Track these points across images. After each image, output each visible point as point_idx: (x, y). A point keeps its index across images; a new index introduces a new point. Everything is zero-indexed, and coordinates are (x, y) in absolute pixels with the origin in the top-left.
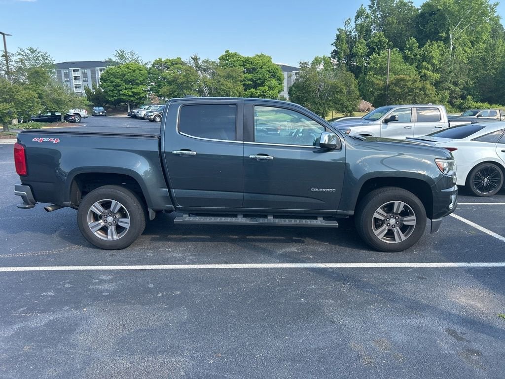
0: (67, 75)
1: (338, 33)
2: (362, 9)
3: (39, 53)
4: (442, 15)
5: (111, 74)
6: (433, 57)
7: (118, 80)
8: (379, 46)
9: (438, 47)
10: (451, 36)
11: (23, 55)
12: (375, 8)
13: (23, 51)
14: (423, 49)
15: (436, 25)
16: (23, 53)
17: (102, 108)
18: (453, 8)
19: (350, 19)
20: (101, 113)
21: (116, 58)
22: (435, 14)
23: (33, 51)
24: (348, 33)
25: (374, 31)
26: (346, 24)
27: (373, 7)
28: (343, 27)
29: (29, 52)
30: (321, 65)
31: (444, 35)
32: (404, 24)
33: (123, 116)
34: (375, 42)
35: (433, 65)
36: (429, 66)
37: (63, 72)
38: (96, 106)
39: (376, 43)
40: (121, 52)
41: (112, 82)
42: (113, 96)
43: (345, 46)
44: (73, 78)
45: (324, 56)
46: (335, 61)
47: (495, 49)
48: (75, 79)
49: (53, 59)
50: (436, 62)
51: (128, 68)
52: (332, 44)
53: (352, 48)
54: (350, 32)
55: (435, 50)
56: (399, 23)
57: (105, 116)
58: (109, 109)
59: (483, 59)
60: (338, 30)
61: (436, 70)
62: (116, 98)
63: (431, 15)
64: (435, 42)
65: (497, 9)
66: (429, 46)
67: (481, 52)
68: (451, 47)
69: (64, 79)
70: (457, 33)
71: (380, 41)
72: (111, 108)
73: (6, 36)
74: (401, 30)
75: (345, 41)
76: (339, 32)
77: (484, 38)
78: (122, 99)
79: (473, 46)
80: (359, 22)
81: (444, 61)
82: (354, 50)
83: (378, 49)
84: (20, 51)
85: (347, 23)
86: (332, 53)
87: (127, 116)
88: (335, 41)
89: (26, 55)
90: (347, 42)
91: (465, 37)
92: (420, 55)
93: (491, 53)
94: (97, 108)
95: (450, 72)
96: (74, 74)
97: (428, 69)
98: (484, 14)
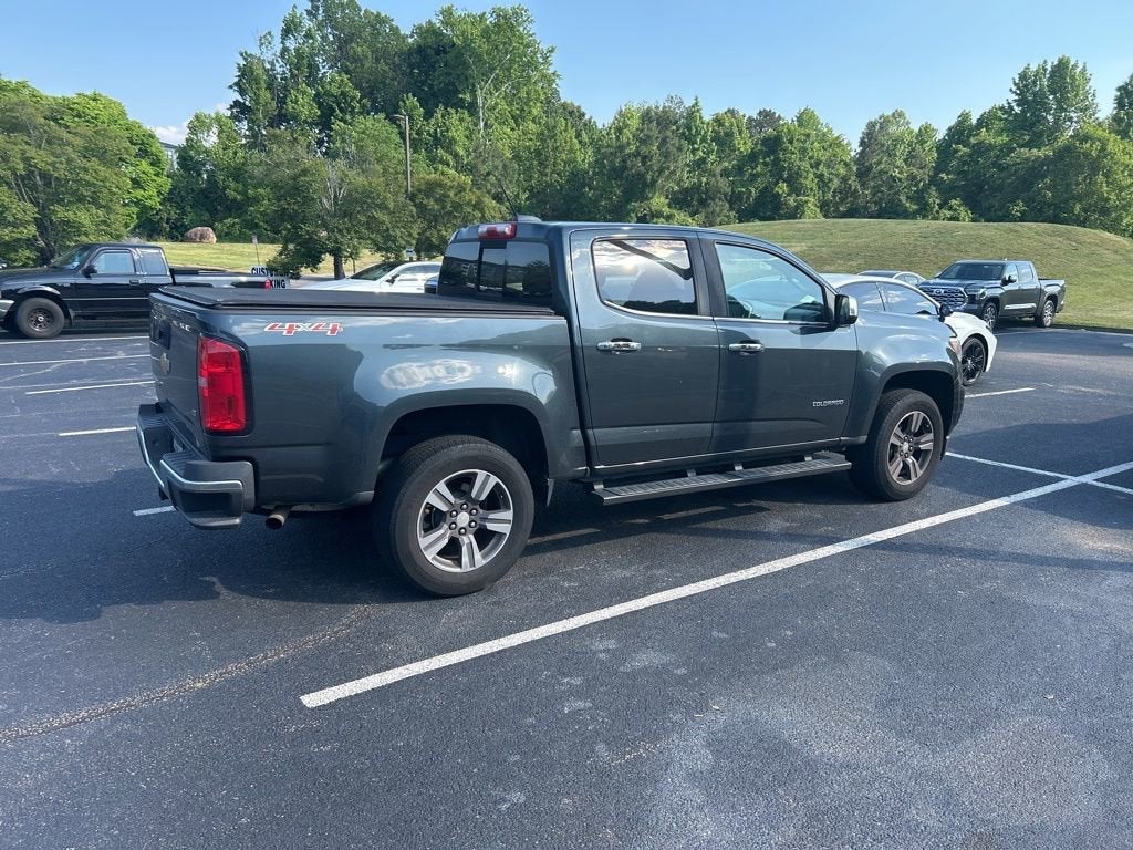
1: (242, 63)
2: (294, 16)
4: (459, 55)
6: (455, 142)
8: (343, 105)
9: (461, 120)
10: (480, 101)
12: (320, 18)
14: (433, 121)
15: (448, 74)
18: (480, 47)
19: (269, 33)
22: (445, 52)
24: (268, 66)
25: (324, 70)
26: (262, 44)
27: (315, 16)
28: (255, 51)
30: (211, 133)
31: (468, 97)
32: (387, 64)
34: (333, 95)
35: (456, 156)
36: (450, 158)
39: (336, 97)
43: (265, 95)
45: (217, 114)
46: (244, 126)
47: (555, 135)
50: (462, 152)
52: (231, 87)
53: (282, 102)
54: (272, 64)
55: (456, 125)
56: (377, 60)
59: (538, 153)
60: (242, 55)
61: (461, 168)
63: (438, 52)
64: (453, 111)
65: (553, 58)
66: (443, 117)
67: (531, 140)
68: (482, 124)
70: (488, 96)
71: (343, 93)
74: (383, 76)
75: (263, 85)
76: (245, 59)
77: (535, 112)
79: (518, 125)
80: (291, 44)
81: (474, 151)
82: (290, 106)
83: (341, 110)
85: (265, 40)
86: (232, 107)
88: (237, 79)
90: (270, 87)
91: (503, 105)
92: (429, 134)
93: (550, 143)
95: (488, 174)
97: (448, 165)
98: (532, 64)
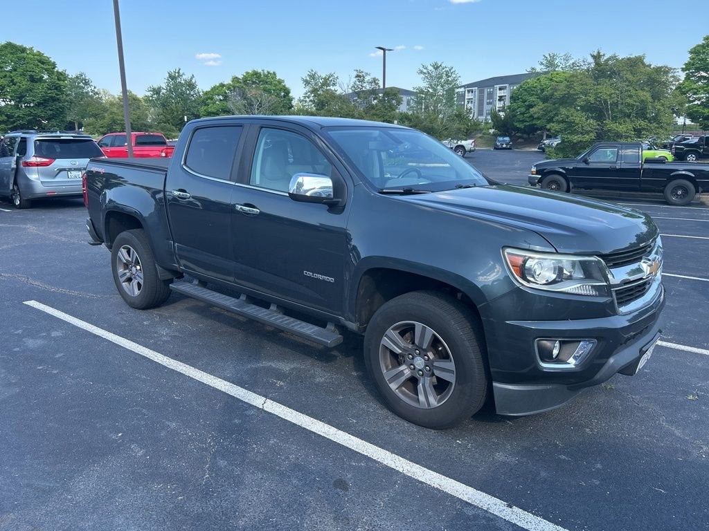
0: (491, 95)
3: (443, 69)
5: (526, 90)
7: (532, 99)
11: (425, 73)
13: (426, 68)
16: (425, 71)
17: (507, 139)
20: (504, 146)
21: (542, 66)
23: (436, 67)
29: (432, 68)
33: (533, 149)
37: (486, 91)
38: (500, 136)
40: (550, 57)
41: (524, 101)
42: (523, 121)
44: (498, 98)
48: (500, 100)
49: (458, 75)
51: (551, 80)
57: (510, 149)
58: (520, 140)
62: (528, 124)
69: (486, 101)
72: (523, 138)
73: (386, 51)
78: (536, 124)
84: (421, 69)
87: (536, 150)
89: (429, 73)
94: (501, 139)
96: (499, 93)
